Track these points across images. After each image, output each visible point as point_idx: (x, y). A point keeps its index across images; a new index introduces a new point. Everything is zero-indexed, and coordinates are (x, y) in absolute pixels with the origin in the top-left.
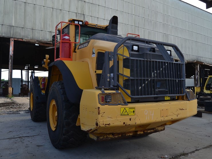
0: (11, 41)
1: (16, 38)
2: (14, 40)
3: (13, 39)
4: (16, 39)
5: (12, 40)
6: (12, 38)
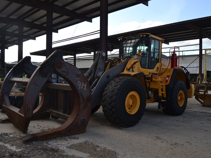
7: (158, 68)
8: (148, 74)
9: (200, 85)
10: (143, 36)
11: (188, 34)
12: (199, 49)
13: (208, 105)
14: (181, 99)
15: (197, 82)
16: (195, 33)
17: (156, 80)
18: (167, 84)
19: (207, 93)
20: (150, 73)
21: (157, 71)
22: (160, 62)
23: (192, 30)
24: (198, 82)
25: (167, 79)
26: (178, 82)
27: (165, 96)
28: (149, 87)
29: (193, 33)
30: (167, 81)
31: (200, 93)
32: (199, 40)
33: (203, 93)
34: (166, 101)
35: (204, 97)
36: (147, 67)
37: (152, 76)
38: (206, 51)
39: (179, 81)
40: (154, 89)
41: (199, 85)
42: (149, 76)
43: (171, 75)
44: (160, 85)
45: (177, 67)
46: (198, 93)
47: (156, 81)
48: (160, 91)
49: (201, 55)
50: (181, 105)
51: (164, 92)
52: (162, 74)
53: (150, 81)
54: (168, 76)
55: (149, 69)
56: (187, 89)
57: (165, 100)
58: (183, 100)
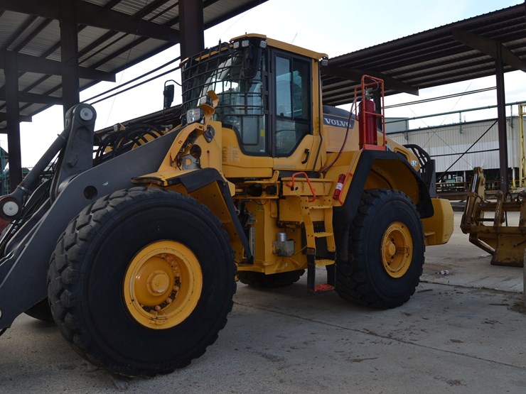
7: (307, 152)
8: (268, 173)
9: (482, 200)
10: (240, 44)
11: (465, 61)
12: (496, 104)
13: (509, 259)
14: (399, 251)
15: (473, 190)
16: (484, 57)
17: (294, 193)
18: (338, 204)
19: (504, 225)
20: (273, 171)
21: (303, 163)
22: (315, 131)
23: (475, 51)
24: (476, 191)
25: (339, 186)
26: (382, 196)
27: (332, 247)
28: (278, 218)
29: (479, 58)
30: (337, 195)
31: (486, 223)
32: (494, 77)
33: (491, 224)
34: (336, 262)
35: (497, 235)
36: (263, 151)
37: (279, 179)
38: (521, 107)
39: (385, 193)
40: (291, 223)
41: (478, 200)
42: (272, 181)
43: (353, 173)
44: (308, 211)
45: (376, 144)
46: (477, 224)
47: (295, 196)
48: (310, 229)
49: (502, 120)
50: (398, 270)
51: (329, 234)
52: (325, 173)
53: (276, 197)
54: (342, 179)
55: (272, 156)
56: (421, 218)
57: (333, 259)
58: (406, 255)
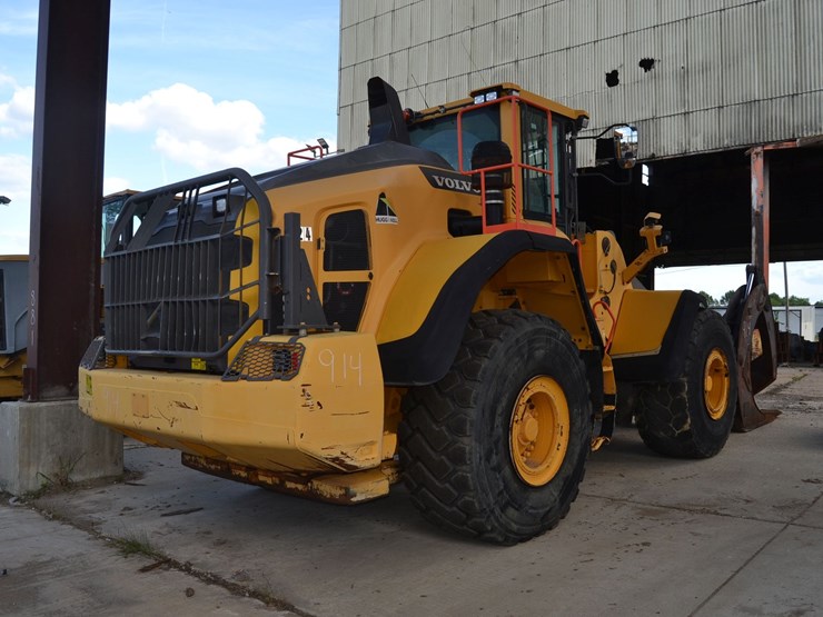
0: (753, 156)
1: (769, 143)
2: (765, 152)
3: (759, 149)
4: (770, 147)
5: (757, 154)
6: (756, 145)
